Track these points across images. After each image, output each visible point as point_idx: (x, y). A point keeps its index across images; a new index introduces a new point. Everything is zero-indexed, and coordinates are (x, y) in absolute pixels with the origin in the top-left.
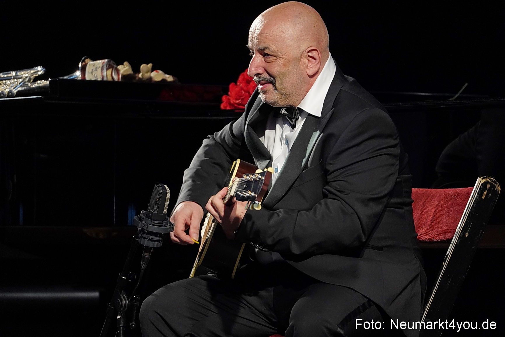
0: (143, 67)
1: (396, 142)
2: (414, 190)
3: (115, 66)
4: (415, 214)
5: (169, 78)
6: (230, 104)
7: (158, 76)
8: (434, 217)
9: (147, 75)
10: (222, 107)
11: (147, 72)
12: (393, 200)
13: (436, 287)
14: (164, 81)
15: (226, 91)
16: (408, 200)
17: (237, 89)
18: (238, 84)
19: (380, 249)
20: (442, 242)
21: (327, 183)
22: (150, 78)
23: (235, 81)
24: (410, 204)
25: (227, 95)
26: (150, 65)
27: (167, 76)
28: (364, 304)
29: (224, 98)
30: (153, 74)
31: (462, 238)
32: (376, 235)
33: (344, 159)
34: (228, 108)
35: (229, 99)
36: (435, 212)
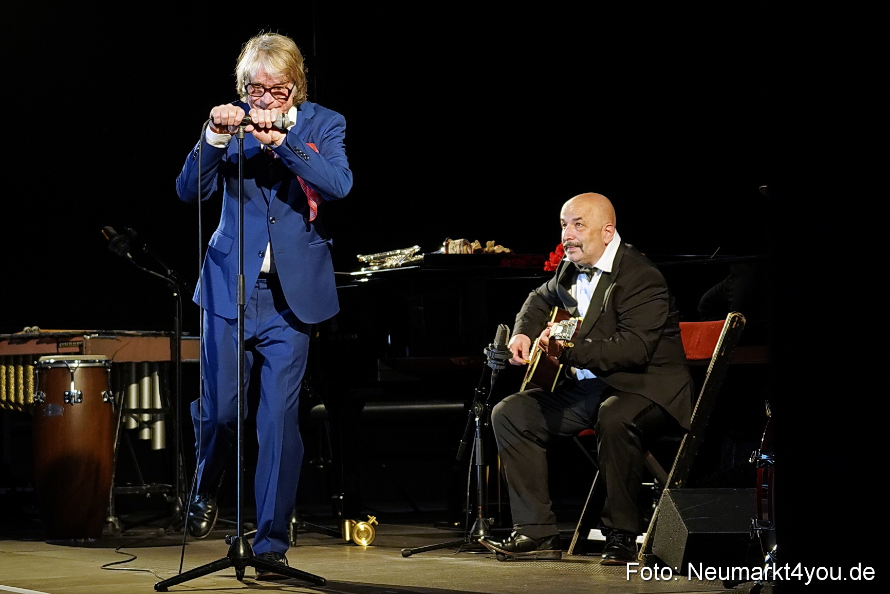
0: (488, 243)
1: (666, 289)
2: (680, 323)
3: (469, 243)
4: (684, 341)
5: (507, 250)
6: (551, 267)
7: (499, 249)
8: (699, 342)
9: (491, 249)
10: (545, 269)
11: (491, 247)
12: (666, 331)
13: (702, 392)
14: (503, 252)
15: (547, 258)
16: (677, 329)
17: (555, 256)
18: (556, 252)
19: (660, 365)
20: (705, 360)
21: (619, 321)
22: (494, 251)
23: (554, 250)
24: (679, 332)
25: (549, 260)
26: (493, 242)
27: (506, 249)
28: (650, 405)
29: (546, 263)
30: (496, 248)
31: (719, 356)
32: (655, 356)
33: (630, 304)
34: (549, 270)
35: (550, 264)
36: (700, 338)
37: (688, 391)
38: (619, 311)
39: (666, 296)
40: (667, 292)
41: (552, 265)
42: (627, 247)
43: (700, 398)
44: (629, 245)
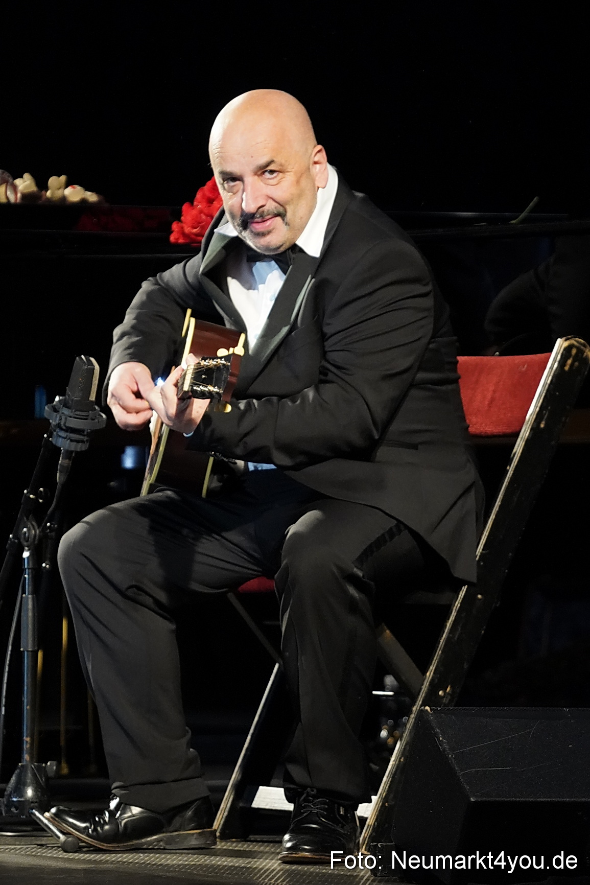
0: (53, 181)
1: (429, 288)
2: (461, 358)
3: (11, 180)
4: (465, 395)
5: (92, 197)
6: (184, 234)
7: (74, 194)
8: (492, 400)
9: (59, 194)
10: (172, 238)
11: (59, 189)
13: (498, 503)
14: (84, 201)
15: (178, 216)
16: (451, 375)
17: (194, 212)
18: (195, 203)
19: (415, 447)
20: (505, 435)
21: (324, 354)
22: (64, 198)
23: (191, 200)
24: (456, 381)
25: (180, 220)
26: (63, 178)
27: (89, 193)
28: (391, 529)
29: (175, 226)
30: (68, 191)
31: (535, 429)
33: (348, 316)
34: (181, 241)
35: (182, 228)
36: (494, 391)
37: (470, 501)
38: (328, 330)
39: (429, 302)
40: (432, 294)
41: (187, 230)
42: (355, 197)
43: (493, 516)
44: (360, 195)
